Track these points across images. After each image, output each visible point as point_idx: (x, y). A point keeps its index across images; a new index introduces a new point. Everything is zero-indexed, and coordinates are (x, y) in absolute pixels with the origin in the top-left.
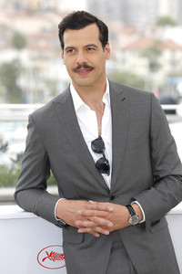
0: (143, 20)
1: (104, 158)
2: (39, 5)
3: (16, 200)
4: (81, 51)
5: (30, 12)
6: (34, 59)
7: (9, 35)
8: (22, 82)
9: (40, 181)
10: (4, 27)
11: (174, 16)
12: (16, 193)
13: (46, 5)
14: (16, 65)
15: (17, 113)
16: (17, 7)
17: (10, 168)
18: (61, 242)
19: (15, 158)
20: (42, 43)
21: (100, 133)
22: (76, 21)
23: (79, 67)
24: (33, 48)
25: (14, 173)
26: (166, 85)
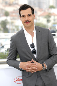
0: (45, 7)
1: (34, 50)
2: (13, 2)
3: (7, 63)
4: (26, 16)
5: (10, 5)
6: (11, 19)
7: (4, 12)
8: (8, 26)
9: (14, 57)
10: (2, 10)
11: (55, 5)
12: (7, 61)
13: (15, 2)
14: (6, 21)
15: (6, 36)
16: (6, 3)
17: (5, 53)
18: (21, 75)
19: (6, 50)
20: (14, 14)
22: (24, 7)
23: (26, 21)
24: (11, 16)
25: (6, 54)
26: (52, 27)
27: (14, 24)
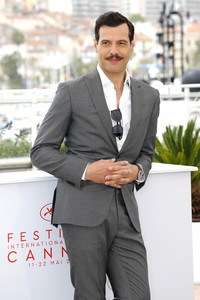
2: (34, 7)
5: (26, 14)
6: (30, 52)
7: (10, 32)
8: (21, 71)
10: (5, 26)
11: (143, 15)
13: (37, 8)
14: (17, 57)
16: (15, 8)
17: (14, 141)
20: (37, 38)
21: (118, 106)
24: (30, 43)
25: (18, 145)
26: (139, 69)
27: (36, 64)
